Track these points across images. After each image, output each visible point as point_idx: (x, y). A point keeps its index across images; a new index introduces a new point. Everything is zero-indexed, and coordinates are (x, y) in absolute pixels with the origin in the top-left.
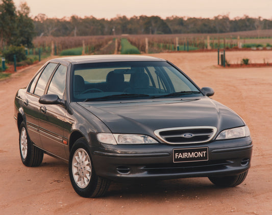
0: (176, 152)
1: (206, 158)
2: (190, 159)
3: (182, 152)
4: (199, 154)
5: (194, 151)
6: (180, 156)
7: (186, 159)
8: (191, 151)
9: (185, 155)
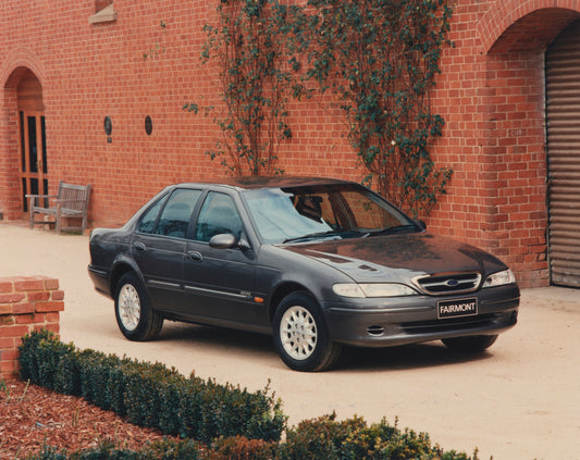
0: (441, 304)
1: (474, 311)
2: (457, 313)
3: (448, 304)
4: (468, 307)
5: (461, 302)
6: (446, 310)
7: (452, 314)
8: (458, 303)
9: (452, 309)
